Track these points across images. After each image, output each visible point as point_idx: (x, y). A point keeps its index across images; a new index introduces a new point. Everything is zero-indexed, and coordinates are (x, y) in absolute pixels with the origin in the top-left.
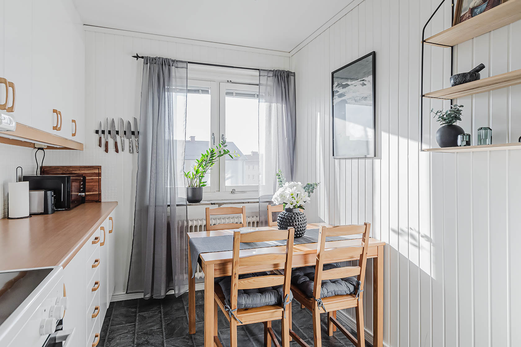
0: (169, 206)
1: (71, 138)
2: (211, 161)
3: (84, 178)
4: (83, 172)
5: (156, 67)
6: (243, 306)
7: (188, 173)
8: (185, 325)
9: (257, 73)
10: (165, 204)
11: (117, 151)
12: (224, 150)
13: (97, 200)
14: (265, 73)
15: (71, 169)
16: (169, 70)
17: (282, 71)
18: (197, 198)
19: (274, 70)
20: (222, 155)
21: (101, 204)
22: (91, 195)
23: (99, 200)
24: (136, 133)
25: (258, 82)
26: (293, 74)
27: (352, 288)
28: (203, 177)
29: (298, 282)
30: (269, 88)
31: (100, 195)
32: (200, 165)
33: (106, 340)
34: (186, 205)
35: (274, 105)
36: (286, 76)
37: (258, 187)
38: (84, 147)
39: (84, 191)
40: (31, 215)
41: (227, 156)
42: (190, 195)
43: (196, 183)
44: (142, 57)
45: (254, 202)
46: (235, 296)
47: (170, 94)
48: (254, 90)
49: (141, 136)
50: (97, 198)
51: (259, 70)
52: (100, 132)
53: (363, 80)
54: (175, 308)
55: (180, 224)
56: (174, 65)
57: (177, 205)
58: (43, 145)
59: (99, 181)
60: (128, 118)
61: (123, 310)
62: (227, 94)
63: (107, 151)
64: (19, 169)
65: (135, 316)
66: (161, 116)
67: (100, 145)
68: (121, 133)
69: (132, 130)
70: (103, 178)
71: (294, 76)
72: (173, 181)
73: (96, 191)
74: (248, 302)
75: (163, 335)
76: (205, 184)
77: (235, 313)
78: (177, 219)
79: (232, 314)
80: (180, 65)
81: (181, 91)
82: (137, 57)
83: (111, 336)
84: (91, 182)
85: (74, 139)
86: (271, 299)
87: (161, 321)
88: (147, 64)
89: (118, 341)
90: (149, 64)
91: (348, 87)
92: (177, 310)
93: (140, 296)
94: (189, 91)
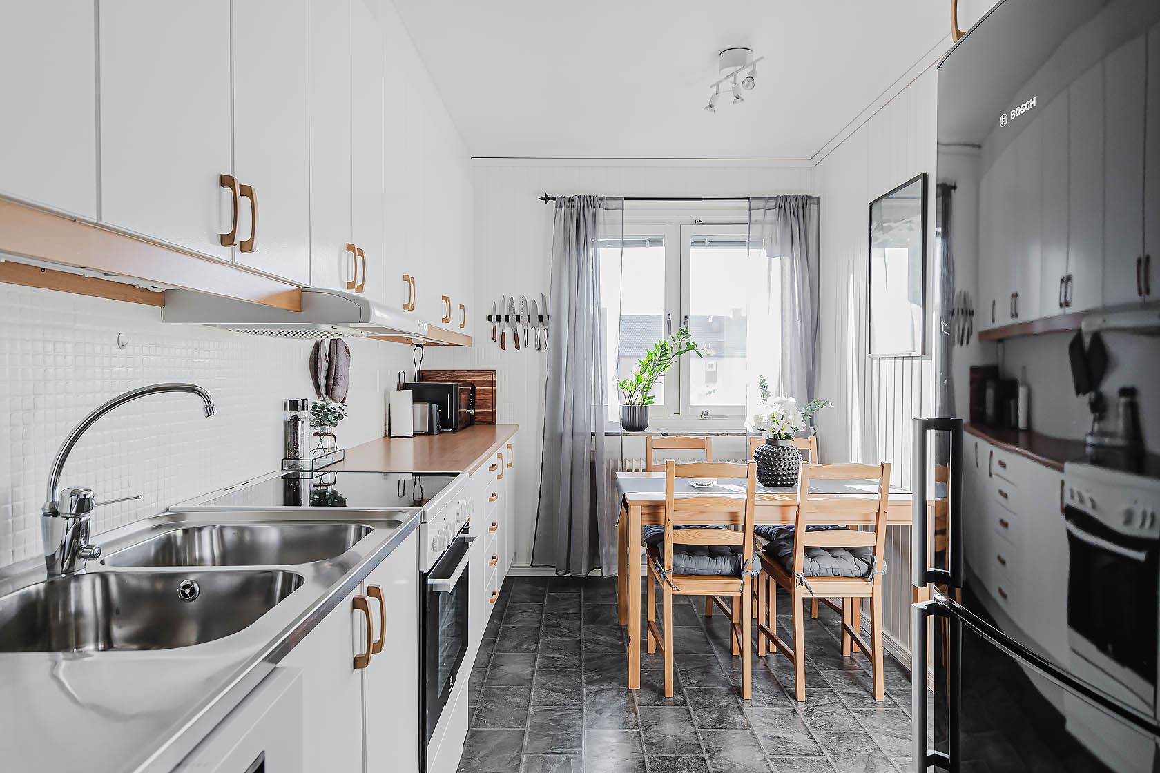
0: (593, 434)
1: (459, 330)
2: (663, 362)
3: (474, 387)
4: (471, 379)
5: (574, 211)
6: (683, 570)
7: (625, 381)
8: (614, 613)
9: (746, 203)
10: (588, 431)
11: (517, 347)
12: (688, 343)
13: (489, 421)
14: (761, 204)
15: (456, 374)
16: (594, 214)
17: (794, 196)
18: (639, 424)
19: (778, 196)
20: (685, 351)
21: (496, 427)
22: (482, 413)
23: (491, 422)
24: (545, 319)
25: (746, 219)
26: (816, 201)
27: (864, 568)
28: (648, 388)
29: (779, 554)
30: (768, 227)
31: (494, 413)
32: (644, 369)
33: (505, 615)
34: (621, 434)
35: (777, 261)
36: (801, 205)
37: (743, 408)
38: (473, 341)
39: (473, 407)
40: (415, 435)
41: (692, 352)
42: (628, 418)
43: (638, 399)
44: (554, 199)
45: (738, 435)
46: (669, 551)
47: (596, 252)
48: (740, 233)
49: (552, 324)
50: (490, 419)
51: (748, 199)
52: (494, 319)
53: (910, 221)
54: (602, 594)
55: (612, 464)
56: (601, 205)
57: (606, 434)
58: (422, 341)
59: (493, 392)
60: (533, 295)
61: (527, 587)
62: (695, 243)
63: (503, 347)
64: (402, 374)
65: (544, 595)
66: (582, 286)
67: (494, 339)
68: (523, 319)
69: (540, 313)
70: (498, 387)
71: (818, 204)
72: (601, 394)
73: (489, 407)
74: (690, 565)
75: (581, 620)
76: (652, 400)
77: (669, 576)
78: (606, 457)
79: (664, 576)
80: (611, 204)
81: (613, 244)
82: (546, 199)
83: (511, 612)
84: (483, 394)
85: (463, 331)
86: (726, 566)
87: (580, 606)
88: (561, 208)
89: (520, 618)
90: (563, 207)
91: (891, 232)
92: (604, 596)
93: (551, 573)
94: (626, 244)
